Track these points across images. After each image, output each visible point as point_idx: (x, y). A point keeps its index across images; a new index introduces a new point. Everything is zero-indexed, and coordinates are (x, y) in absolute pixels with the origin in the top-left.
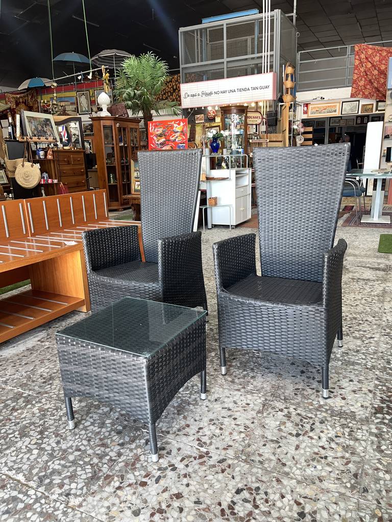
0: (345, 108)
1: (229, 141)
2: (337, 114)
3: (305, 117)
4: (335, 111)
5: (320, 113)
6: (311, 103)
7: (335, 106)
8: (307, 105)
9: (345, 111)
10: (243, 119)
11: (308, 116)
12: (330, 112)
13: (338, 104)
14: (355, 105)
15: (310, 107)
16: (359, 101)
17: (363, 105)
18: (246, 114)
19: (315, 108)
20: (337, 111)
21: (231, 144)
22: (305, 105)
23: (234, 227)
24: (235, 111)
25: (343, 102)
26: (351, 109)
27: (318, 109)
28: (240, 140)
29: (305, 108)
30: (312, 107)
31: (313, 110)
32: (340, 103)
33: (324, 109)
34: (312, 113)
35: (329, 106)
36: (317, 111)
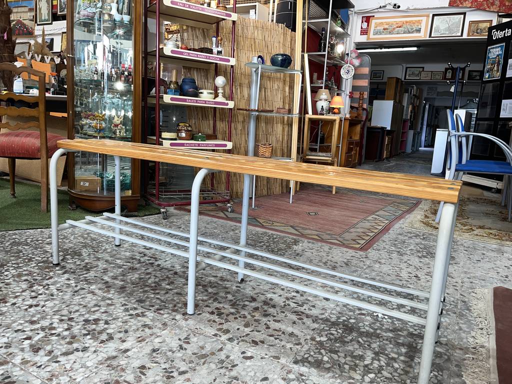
0: (438, 27)
2: (423, 36)
3: (363, 39)
4: (419, 31)
5: (390, 33)
6: (376, 15)
7: (419, 22)
8: (367, 19)
9: (437, 31)
11: (368, 38)
12: (409, 32)
13: (424, 19)
14: (457, 20)
15: (373, 22)
16: (464, 14)
17: (472, 23)
19: (382, 23)
20: (423, 30)
22: (364, 19)
25: (434, 15)
26: (449, 29)
27: (386, 27)
29: (365, 25)
30: (376, 23)
31: (378, 28)
32: (428, 16)
33: (397, 27)
34: (376, 33)
35: (407, 22)
36: (384, 29)
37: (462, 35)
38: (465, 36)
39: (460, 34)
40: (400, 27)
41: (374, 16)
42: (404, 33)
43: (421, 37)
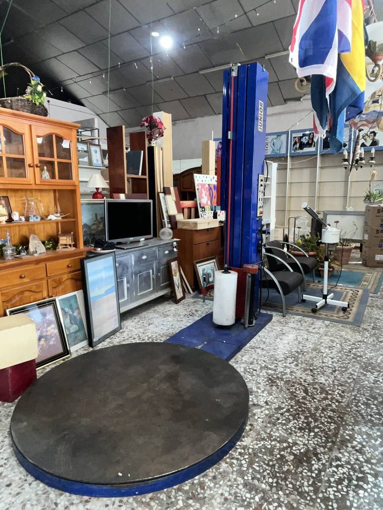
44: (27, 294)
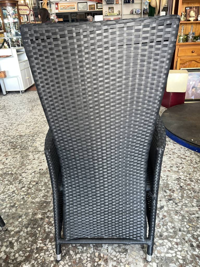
0: (80, 7)
1: (8, 27)
2: (75, 10)
3: (57, 11)
4: (74, 8)
5: (66, 9)
6: (60, 3)
7: (74, 5)
8: (57, 4)
9: (80, 8)
10: (16, 10)
11: (59, 11)
12: (72, 9)
13: (75, 4)
14: (85, 5)
15: (59, 5)
16: (87, 2)
17: (90, 5)
18: (18, 7)
19: (62, 6)
20: (75, 8)
21: (11, 29)
22: (56, 4)
23: (24, 92)
24: (9, 4)
25: (78, 3)
26: (83, 8)
27: (64, 7)
28: (17, 26)
29: (57, 6)
30: (60, 6)
31: (61, 7)
32: (76, 3)
33: (67, 7)
34: (61, 9)
35: (70, 5)
36: (64, 8)
37: (87, 10)
38: (88, 10)
39: (86, 9)
40: (68, 7)
41: (59, 3)
42: (70, 9)
43: (75, 11)
44: (193, 62)
